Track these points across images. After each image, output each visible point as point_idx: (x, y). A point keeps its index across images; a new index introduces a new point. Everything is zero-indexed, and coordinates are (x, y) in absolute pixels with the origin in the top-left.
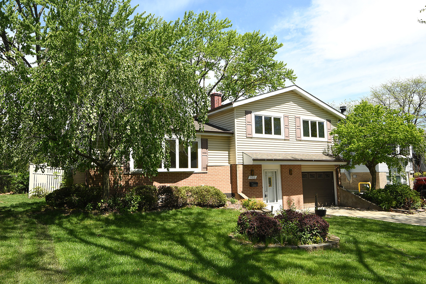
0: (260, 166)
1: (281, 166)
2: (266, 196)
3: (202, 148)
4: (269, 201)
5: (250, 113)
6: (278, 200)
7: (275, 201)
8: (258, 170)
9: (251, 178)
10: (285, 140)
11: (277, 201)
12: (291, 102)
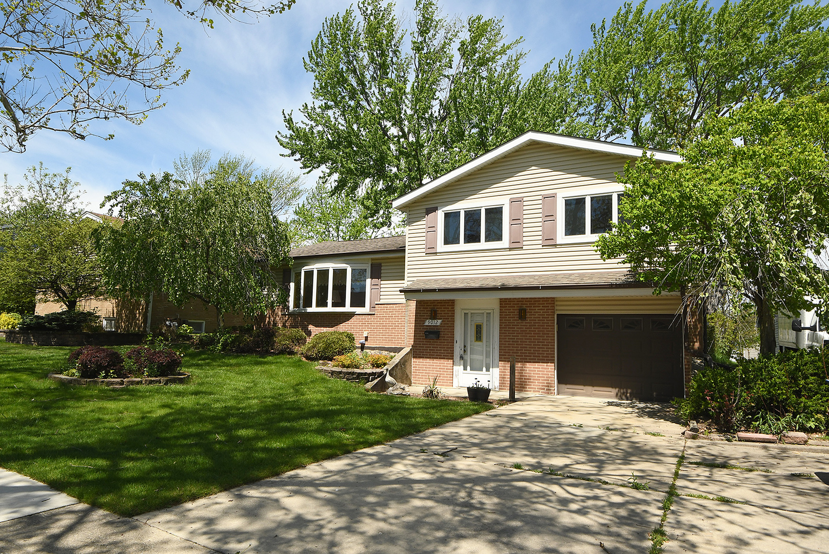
0: (452, 302)
1: (502, 301)
2: (462, 358)
3: (372, 278)
4: (469, 368)
5: (435, 209)
6: (491, 369)
7: (484, 369)
8: (446, 310)
9: (430, 324)
10: (510, 249)
11: (488, 370)
12: (533, 168)
